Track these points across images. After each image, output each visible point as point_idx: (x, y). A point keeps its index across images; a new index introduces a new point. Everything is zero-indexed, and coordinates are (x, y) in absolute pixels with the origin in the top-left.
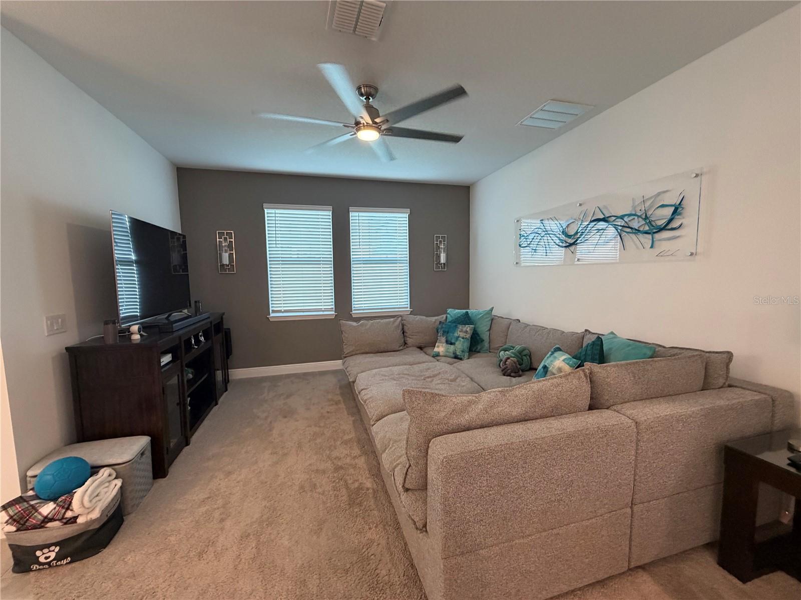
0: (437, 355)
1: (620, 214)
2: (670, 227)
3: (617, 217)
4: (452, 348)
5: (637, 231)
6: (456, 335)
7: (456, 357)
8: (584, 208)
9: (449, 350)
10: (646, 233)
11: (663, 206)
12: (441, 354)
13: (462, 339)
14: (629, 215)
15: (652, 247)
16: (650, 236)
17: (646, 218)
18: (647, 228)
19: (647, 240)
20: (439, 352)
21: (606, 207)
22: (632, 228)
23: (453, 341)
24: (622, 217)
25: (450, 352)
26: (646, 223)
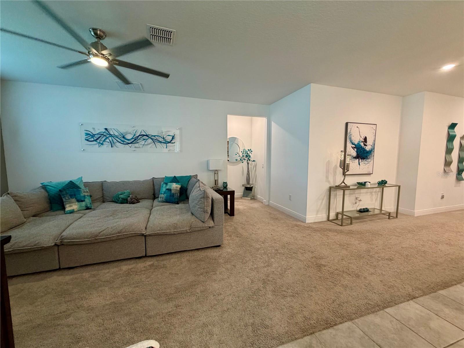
0: (72, 212)
1: (153, 135)
2: (172, 142)
3: (152, 136)
4: (83, 204)
5: (161, 142)
6: (82, 195)
7: (88, 208)
8: (136, 129)
9: (82, 206)
10: (164, 143)
11: (169, 135)
12: (75, 210)
13: (87, 197)
14: (158, 136)
15: (166, 148)
16: (165, 144)
17: (164, 138)
18: (164, 141)
19: (164, 145)
20: (73, 210)
21: (146, 131)
22: (159, 141)
23: (83, 200)
24: (154, 136)
25: (83, 207)
26: (164, 140)
